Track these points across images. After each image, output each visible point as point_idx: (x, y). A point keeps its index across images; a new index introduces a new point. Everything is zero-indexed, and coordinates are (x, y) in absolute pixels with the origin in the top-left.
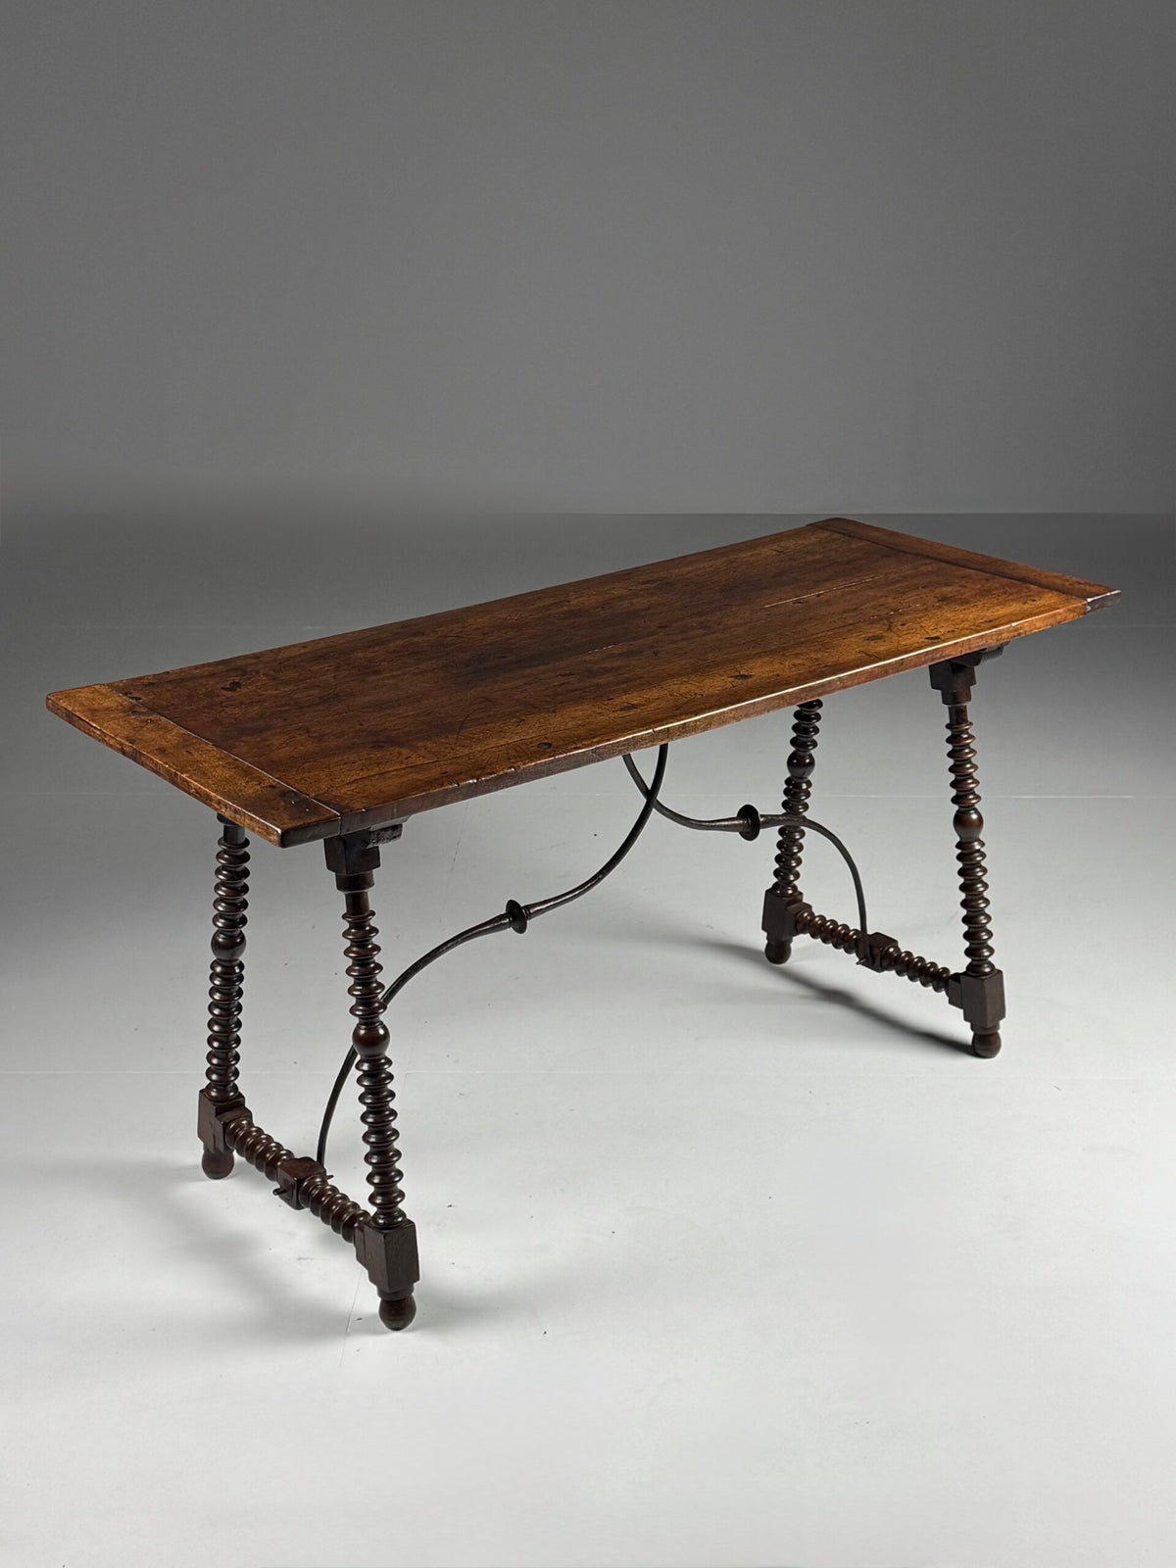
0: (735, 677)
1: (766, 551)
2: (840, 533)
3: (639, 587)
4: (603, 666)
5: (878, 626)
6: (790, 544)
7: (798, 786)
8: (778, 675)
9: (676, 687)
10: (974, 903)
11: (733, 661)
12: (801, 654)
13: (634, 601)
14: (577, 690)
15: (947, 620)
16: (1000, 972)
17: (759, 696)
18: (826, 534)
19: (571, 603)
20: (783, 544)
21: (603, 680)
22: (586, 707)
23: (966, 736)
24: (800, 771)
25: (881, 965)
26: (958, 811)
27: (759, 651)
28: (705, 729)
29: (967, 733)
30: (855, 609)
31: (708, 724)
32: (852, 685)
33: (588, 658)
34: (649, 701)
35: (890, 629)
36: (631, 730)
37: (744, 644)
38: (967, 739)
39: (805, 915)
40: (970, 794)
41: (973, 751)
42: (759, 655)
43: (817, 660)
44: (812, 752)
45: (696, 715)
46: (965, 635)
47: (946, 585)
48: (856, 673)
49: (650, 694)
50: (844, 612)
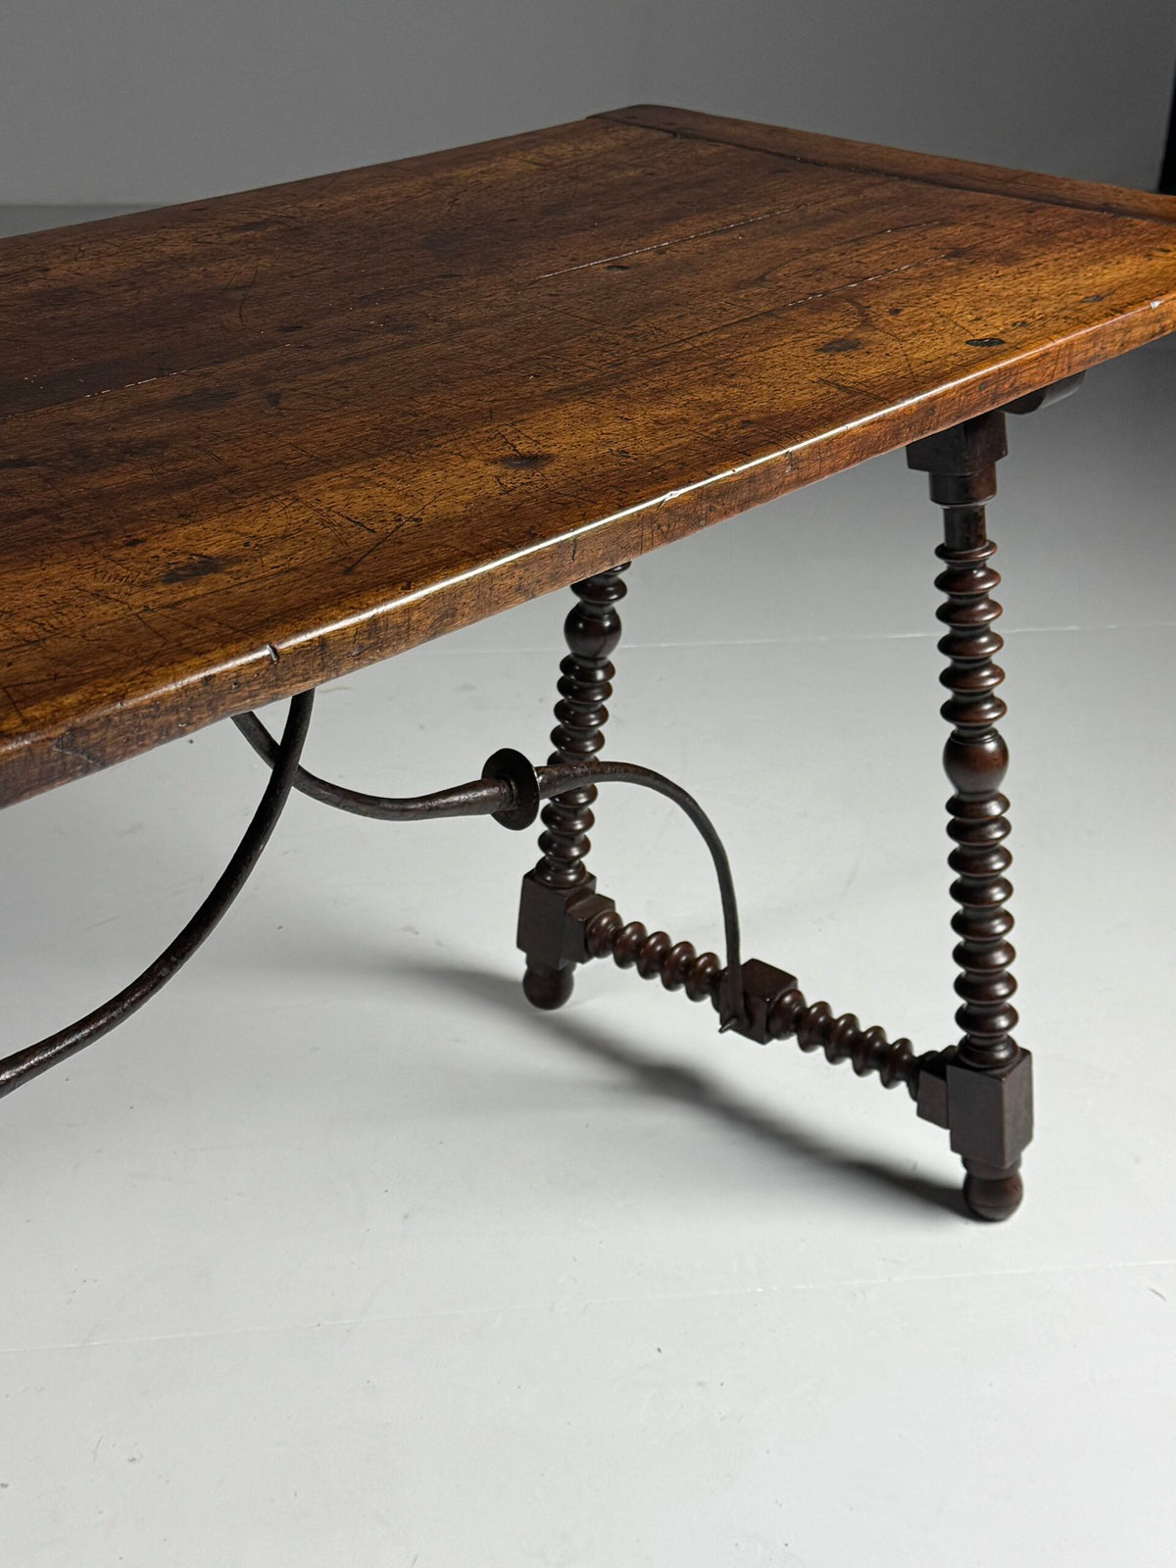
0: (504, 460)
1: (514, 164)
2: (660, 129)
3: (228, 237)
4: (123, 435)
5: (836, 315)
6: (566, 150)
7: (587, 675)
8: (623, 453)
9: (339, 497)
10: (985, 926)
11: (491, 415)
12: (666, 390)
13: (212, 268)
14: (34, 512)
15: (995, 298)
16: (1026, 1053)
17: (588, 518)
18: (635, 132)
19: (52, 273)
20: (547, 150)
21: (116, 479)
22: (54, 571)
23: (981, 574)
24: (591, 645)
25: (768, 1029)
26: (953, 735)
27: (554, 384)
28: (435, 631)
29: (984, 568)
30: (762, 278)
31: (444, 616)
32: (819, 475)
33: (81, 413)
34: (259, 546)
35: (866, 322)
36: (199, 652)
37: (511, 367)
38: (984, 580)
39: (605, 921)
40: (986, 701)
41: (995, 607)
42: (557, 397)
43: (717, 407)
44: (616, 605)
45: (408, 588)
46: (1059, 333)
47: (944, 223)
48: (830, 441)
49: (261, 522)
50: (738, 287)
